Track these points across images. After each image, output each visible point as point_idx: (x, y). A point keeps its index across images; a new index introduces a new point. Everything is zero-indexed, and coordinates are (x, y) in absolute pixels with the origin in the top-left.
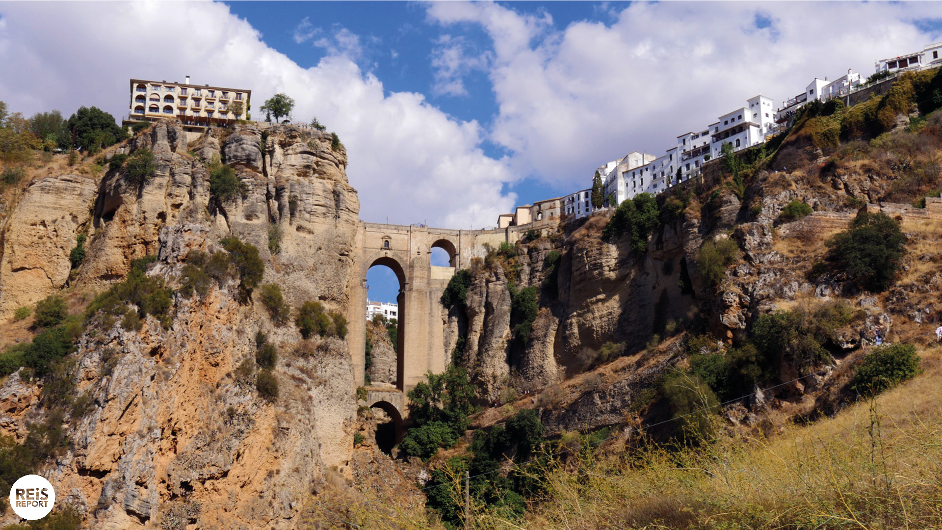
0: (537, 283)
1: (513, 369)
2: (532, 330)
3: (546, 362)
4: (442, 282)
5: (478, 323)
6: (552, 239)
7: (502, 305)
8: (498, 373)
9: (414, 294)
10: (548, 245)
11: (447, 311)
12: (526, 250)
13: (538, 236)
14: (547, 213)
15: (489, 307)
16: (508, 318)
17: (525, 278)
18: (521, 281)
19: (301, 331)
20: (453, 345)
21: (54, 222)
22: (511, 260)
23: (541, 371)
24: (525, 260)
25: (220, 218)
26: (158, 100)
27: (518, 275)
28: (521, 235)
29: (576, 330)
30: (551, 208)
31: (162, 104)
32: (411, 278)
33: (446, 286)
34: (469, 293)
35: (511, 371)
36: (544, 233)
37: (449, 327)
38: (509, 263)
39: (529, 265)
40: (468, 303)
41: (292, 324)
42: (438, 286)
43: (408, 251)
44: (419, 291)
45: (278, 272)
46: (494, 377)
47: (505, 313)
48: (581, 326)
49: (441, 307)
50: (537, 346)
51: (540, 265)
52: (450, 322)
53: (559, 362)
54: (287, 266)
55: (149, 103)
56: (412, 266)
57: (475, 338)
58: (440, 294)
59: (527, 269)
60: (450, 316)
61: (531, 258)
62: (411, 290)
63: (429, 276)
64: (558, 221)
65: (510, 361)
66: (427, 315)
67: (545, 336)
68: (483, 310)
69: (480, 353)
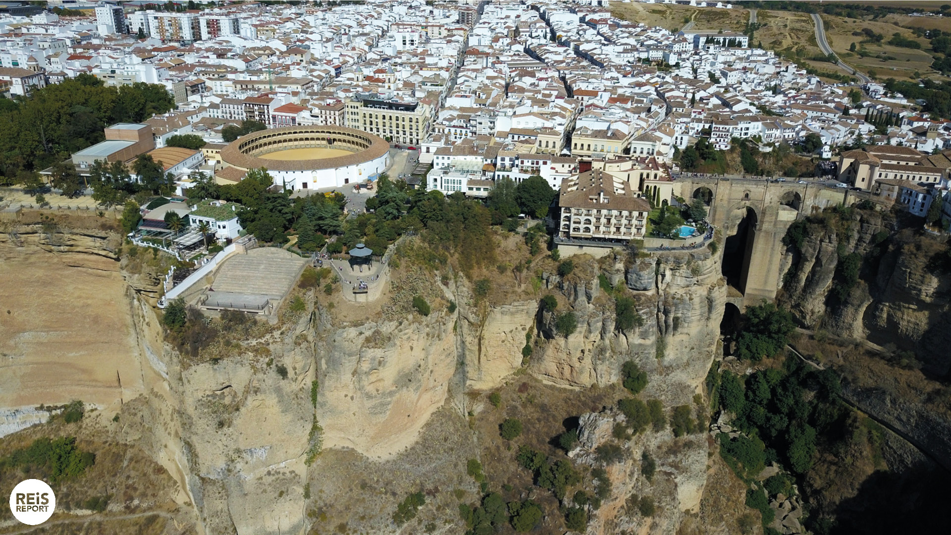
0: (862, 251)
1: (829, 309)
2: (849, 295)
3: (855, 323)
4: (786, 222)
5: (808, 267)
6: (884, 216)
7: (830, 264)
8: (816, 310)
9: (762, 234)
10: (879, 221)
11: (785, 248)
12: (859, 218)
13: (872, 208)
14: (885, 193)
15: (818, 262)
16: (832, 275)
17: (853, 243)
18: (849, 243)
19: (674, 431)
20: (786, 271)
21: (511, 332)
22: (844, 222)
23: (850, 327)
24: (856, 227)
25: (622, 337)
26: (580, 223)
27: (848, 238)
28: (858, 200)
29: (885, 316)
30: (889, 190)
31: (582, 226)
32: (762, 222)
33: (788, 227)
34: (805, 243)
35: (826, 311)
36: (878, 208)
37: (785, 258)
38: (842, 224)
39: (858, 232)
40: (803, 251)
41: (668, 427)
42: (782, 226)
43: (763, 200)
44: (767, 232)
45: (661, 375)
46: (813, 313)
47: (831, 272)
48: (889, 315)
49: (782, 244)
50: (850, 310)
51: (868, 238)
52: (786, 255)
53: (865, 325)
54: (668, 368)
55: (573, 226)
56: (764, 213)
57: (803, 277)
58: (783, 235)
59: (856, 236)
60: (787, 251)
61: (862, 227)
62: (760, 230)
63: (776, 218)
64: (893, 203)
65: (827, 303)
66: (770, 250)
67: (859, 306)
68: (814, 260)
69: (805, 290)
